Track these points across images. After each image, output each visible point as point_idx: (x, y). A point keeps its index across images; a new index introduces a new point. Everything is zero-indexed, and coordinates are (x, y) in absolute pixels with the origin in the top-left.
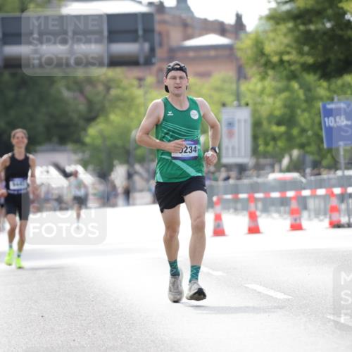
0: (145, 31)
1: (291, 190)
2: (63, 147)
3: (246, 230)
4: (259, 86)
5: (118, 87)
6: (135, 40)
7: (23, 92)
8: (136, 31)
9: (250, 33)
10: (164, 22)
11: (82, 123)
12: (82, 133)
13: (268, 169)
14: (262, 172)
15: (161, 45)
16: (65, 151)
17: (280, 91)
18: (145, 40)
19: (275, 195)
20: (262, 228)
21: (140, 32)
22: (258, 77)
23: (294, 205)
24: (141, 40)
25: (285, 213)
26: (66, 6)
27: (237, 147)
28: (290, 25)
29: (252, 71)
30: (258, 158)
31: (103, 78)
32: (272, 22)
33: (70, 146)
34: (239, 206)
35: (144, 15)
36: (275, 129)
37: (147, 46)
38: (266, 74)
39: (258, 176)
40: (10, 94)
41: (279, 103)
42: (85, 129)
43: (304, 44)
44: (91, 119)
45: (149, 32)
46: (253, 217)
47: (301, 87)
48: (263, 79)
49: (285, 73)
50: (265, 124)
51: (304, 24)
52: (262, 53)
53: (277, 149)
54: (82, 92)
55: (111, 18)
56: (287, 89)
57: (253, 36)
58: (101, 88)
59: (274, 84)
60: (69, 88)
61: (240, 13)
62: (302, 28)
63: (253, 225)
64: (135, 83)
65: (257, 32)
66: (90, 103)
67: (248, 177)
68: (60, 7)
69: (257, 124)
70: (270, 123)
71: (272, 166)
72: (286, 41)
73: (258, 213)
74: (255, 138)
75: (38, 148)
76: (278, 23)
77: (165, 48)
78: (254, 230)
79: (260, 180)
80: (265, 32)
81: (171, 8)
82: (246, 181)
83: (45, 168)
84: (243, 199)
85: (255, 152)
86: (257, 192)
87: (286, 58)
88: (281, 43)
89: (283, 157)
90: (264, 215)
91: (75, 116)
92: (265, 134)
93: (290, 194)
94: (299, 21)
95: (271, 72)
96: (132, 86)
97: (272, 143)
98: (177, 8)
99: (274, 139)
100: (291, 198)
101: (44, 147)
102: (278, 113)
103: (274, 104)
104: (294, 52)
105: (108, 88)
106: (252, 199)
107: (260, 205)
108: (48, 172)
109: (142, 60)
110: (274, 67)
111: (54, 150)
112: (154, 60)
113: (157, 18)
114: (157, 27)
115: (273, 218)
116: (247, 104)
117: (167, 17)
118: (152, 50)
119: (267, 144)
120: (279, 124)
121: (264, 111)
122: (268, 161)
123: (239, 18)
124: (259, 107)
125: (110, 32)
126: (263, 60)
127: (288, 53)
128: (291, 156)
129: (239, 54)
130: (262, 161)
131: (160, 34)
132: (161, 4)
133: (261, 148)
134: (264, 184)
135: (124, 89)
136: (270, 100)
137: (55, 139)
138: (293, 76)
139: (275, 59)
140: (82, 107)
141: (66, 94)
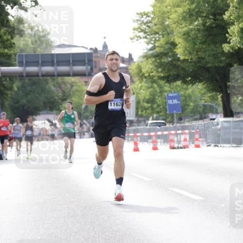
0: (88, 61)
1: (153, 132)
2: (52, 112)
3: (133, 150)
4: (140, 85)
5: (77, 86)
6: (84, 65)
7: (34, 87)
8: (85, 61)
9: (135, 62)
10: (97, 57)
11: (60, 101)
12: (60, 106)
13: (143, 122)
14: (140, 124)
15: (96, 67)
16: (53, 114)
17: (149, 88)
18: (89, 65)
19: (146, 134)
20: (140, 149)
21: (86, 61)
22: (139, 82)
23: (154, 138)
24: (87, 65)
25: (150, 142)
26: (54, 50)
27: (129, 113)
28: (153, 59)
29: (136, 79)
30: (138, 118)
31: (69, 81)
32: (145, 59)
33: (54, 112)
34: (130, 139)
35: (88, 54)
36: (146, 105)
37: (89, 67)
38: (143, 80)
39: (138, 126)
40: (29, 88)
41: (148, 93)
42: (61, 104)
43: (159, 68)
44: (64, 100)
45: (90, 61)
46: (136, 144)
47: (158, 86)
48: (141, 82)
49: (150, 80)
50: (142, 102)
51: (159, 59)
52: (141, 71)
53: (147, 113)
54: (60, 88)
55: (74, 55)
56: (152, 87)
57: (137, 63)
58: (69, 86)
59: (146, 85)
60: (54, 86)
61: (131, 53)
62: (158, 61)
63: (136, 147)
64: (84, 84)
65: (138, 62)
66: (64, 93)
67: (134, 126)
68: (51, 50)
69: (138, 103)
70: (143, 102)
71: (145, 121)
72: (151, 67)
73: (138, 142)
74: (137, 109)
75: (40, 113)
76: (147, 59)
77: (98, 68)
78: (136, 150)
79: (139, 128)
80: (142, 62)
81: (100, 51)
82: (132, 128)
83: (43, 122)
84: (131, 136)
85: (137, 115)
86: (137, 133)
87: (151, 74)
88: (149, 68)
89: (150, 117)
90: (141, 143)
91: (57, 98)
92: (142, 107)
93: (152, 134)
94: (157, 58)
95: (144, 80)
96: (82, 85)
97: (144, 111)
98: (103, 51)
99: (146, 109)
100: (152, 136)
101: (43, 112)
102: (147, 97)
103: (146, 93)
104: (155, 72)
105: (72, 86)
106: (135, 136)
107: (139, 138)
108: (45, 123)
109: (87, 74)
110: (146, 77)
111: (48, 113)
112: (92, 74)
113: (94, 55)
114: (94, 59)
115: (145, 144)
116: (134, 94)
117: (99, 55)
118: (92, 69)
119: (142, 111)
120: (148, 102)
121: (141, 97)
122: (143, 119)
123: (130, 55)
124: (139, 95)
125: (73, 61)
126: (141, 75)
127: (152, 72)
128: (153, 117)
129: (130, 71)
130: (140, 119)
131: (95, 62)
132: (96, 49)
133: (140, 113)
134: (141, 129)
135: (79, 87)
136: (144, 92)
137: (48, 108)
138: (154, 82)
139: (147, 75)
140: (60, 94)
141: (53, 88)
